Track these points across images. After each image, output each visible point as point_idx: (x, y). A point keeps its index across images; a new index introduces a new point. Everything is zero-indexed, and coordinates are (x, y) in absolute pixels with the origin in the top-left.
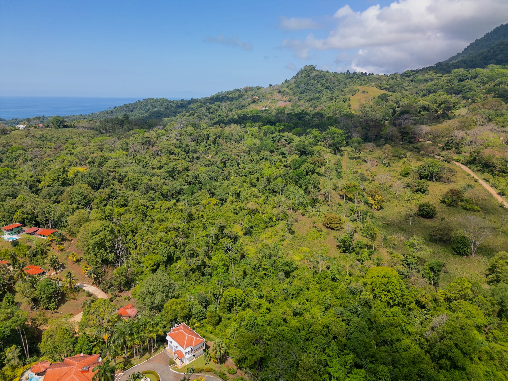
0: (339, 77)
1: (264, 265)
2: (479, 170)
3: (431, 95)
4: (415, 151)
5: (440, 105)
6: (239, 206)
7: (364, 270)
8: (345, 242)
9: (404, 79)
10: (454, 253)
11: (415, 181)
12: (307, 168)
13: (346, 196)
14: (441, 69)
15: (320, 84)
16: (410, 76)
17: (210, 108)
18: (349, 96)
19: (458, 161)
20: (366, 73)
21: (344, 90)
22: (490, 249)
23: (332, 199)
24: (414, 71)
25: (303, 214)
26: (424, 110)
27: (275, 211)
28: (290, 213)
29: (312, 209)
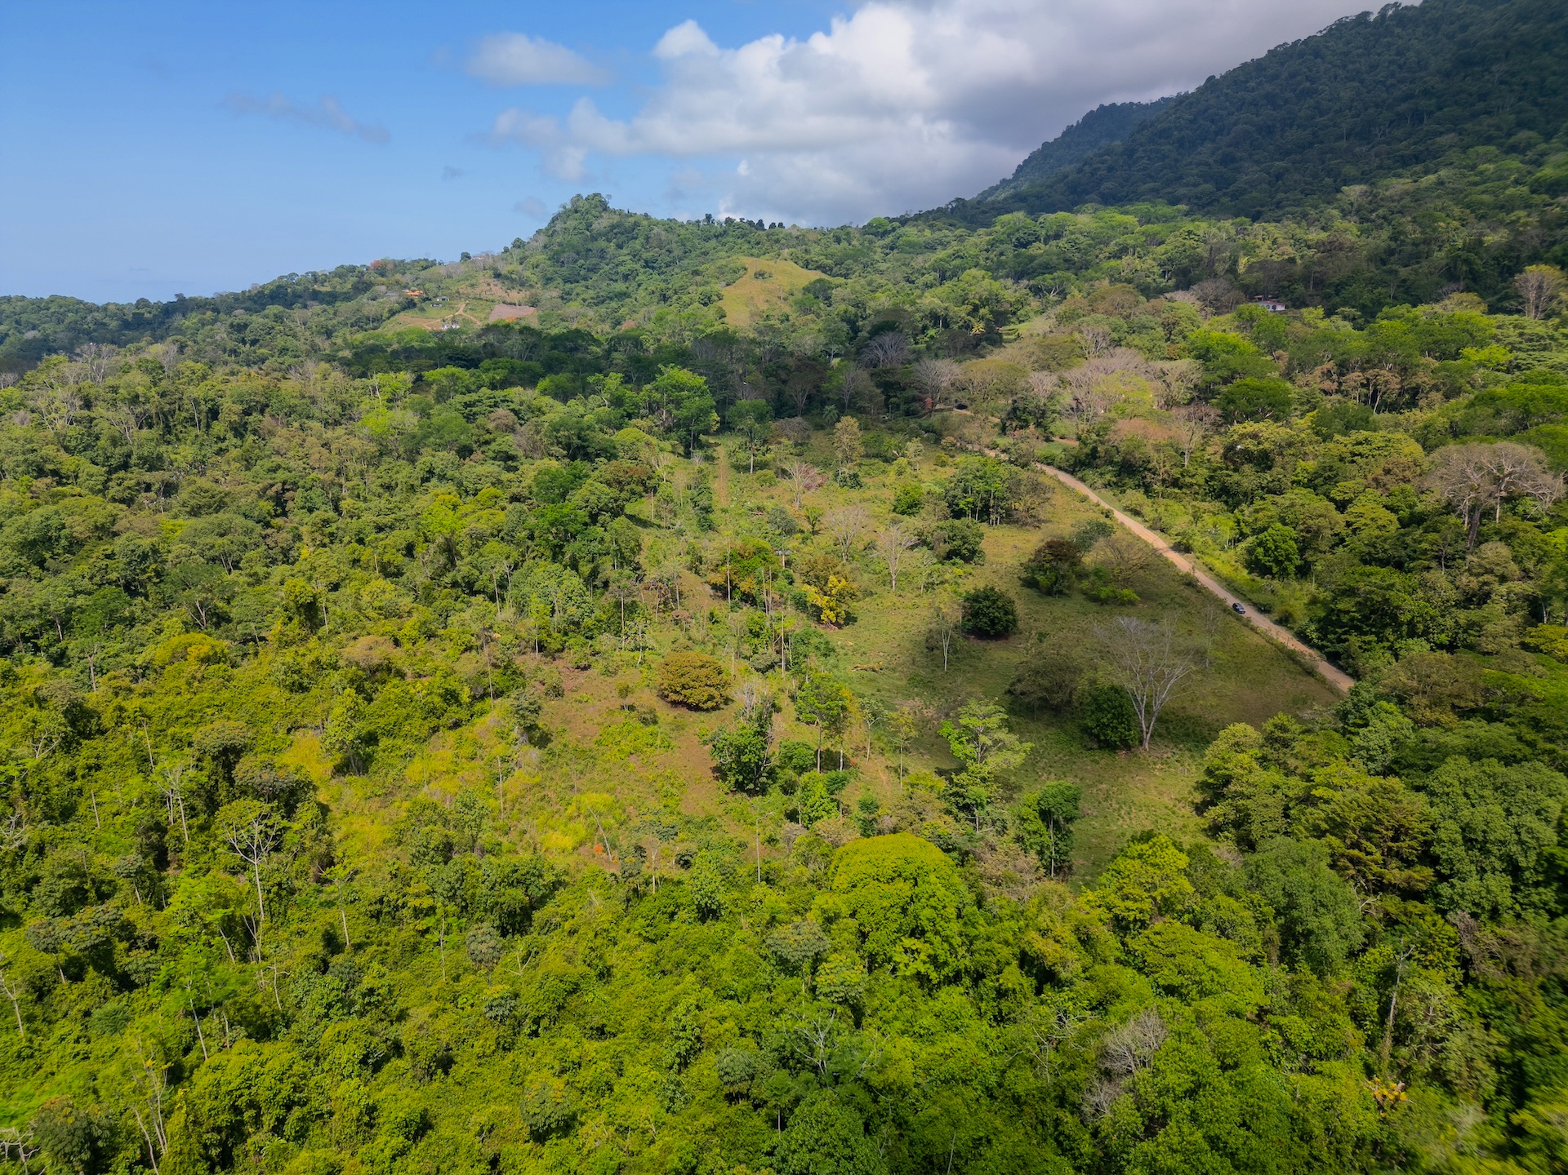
0: (682, 231)
1: (417, 896)
2: (1108, 485)
3: (948, 284)
4: (928, 439)
5: (976, 309)
6: (310, 658)
7: (823, 854)
8: (741, 751)
9: (871, 242)
10: (1090, 745)
11: (941, 523)
12: (593, 498)
13: (734, 587)
14: (964, 218)
15: (625, 251)
16: (885, 234)
17: (246, 326)
18: (718, 287)
19: (1049, 461)
20: (761, 223)
21: (700, 268)
22: (1189, 718)
23: (686, 602)
24: (894, 220)
25: (584, 663)
26: (935, 325)
27: (468, 665)
28: (533, 665)
29: (614, 640)
